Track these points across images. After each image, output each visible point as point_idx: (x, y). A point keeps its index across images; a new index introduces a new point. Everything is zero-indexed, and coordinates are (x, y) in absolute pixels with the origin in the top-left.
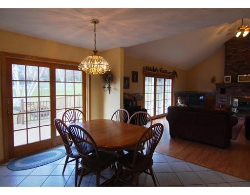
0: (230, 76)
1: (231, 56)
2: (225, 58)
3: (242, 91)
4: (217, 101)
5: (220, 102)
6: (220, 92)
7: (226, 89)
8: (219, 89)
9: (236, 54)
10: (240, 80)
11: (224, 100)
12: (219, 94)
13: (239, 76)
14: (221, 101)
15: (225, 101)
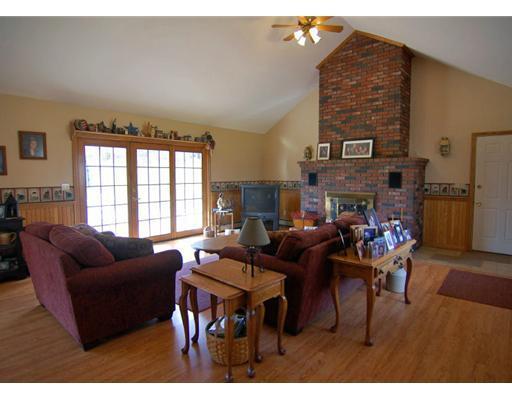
0: (328, 145)
1: (331, 97)
2: (320, 102)
3: (346, 178)
4: (302, 203)
5: (308, 206)
6: (307, 181)
7: (319, 174)
8: (307, 175)
9: (339, 92)
10: (347, 154)
11: (315, 200)
12: (307, 187)
13: (345, 143)
14: (310, 203)
15: (316, 203)
